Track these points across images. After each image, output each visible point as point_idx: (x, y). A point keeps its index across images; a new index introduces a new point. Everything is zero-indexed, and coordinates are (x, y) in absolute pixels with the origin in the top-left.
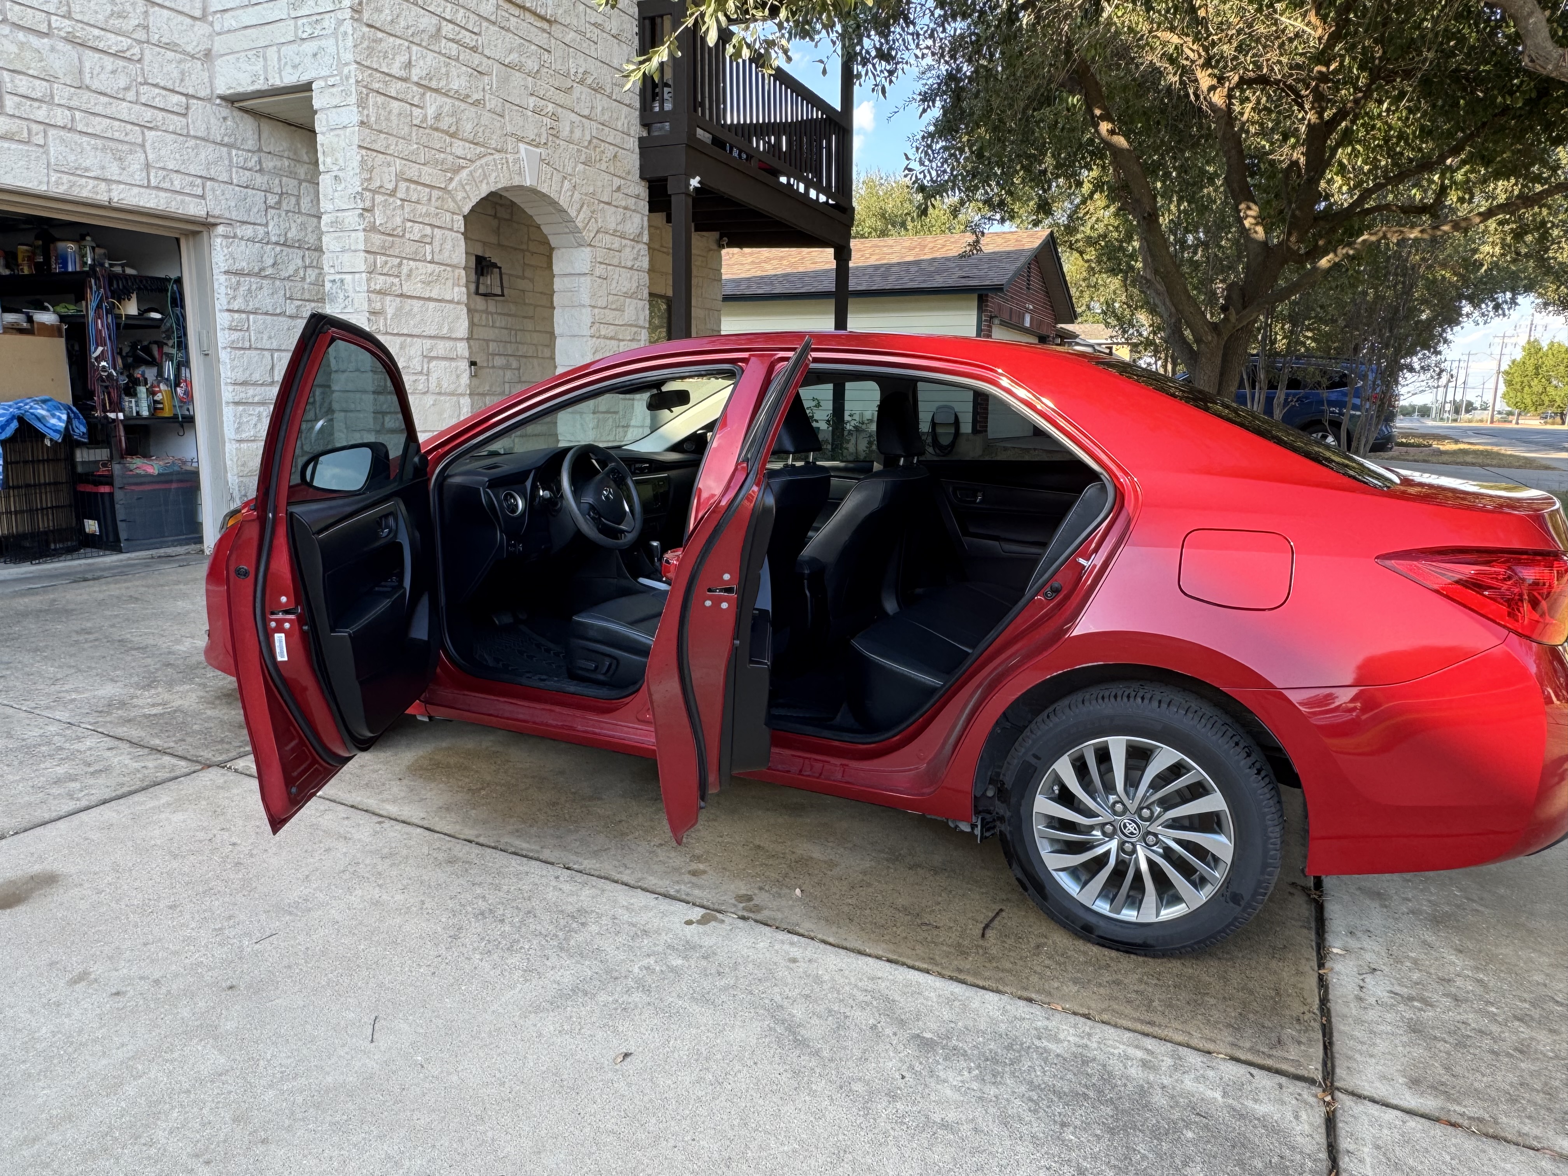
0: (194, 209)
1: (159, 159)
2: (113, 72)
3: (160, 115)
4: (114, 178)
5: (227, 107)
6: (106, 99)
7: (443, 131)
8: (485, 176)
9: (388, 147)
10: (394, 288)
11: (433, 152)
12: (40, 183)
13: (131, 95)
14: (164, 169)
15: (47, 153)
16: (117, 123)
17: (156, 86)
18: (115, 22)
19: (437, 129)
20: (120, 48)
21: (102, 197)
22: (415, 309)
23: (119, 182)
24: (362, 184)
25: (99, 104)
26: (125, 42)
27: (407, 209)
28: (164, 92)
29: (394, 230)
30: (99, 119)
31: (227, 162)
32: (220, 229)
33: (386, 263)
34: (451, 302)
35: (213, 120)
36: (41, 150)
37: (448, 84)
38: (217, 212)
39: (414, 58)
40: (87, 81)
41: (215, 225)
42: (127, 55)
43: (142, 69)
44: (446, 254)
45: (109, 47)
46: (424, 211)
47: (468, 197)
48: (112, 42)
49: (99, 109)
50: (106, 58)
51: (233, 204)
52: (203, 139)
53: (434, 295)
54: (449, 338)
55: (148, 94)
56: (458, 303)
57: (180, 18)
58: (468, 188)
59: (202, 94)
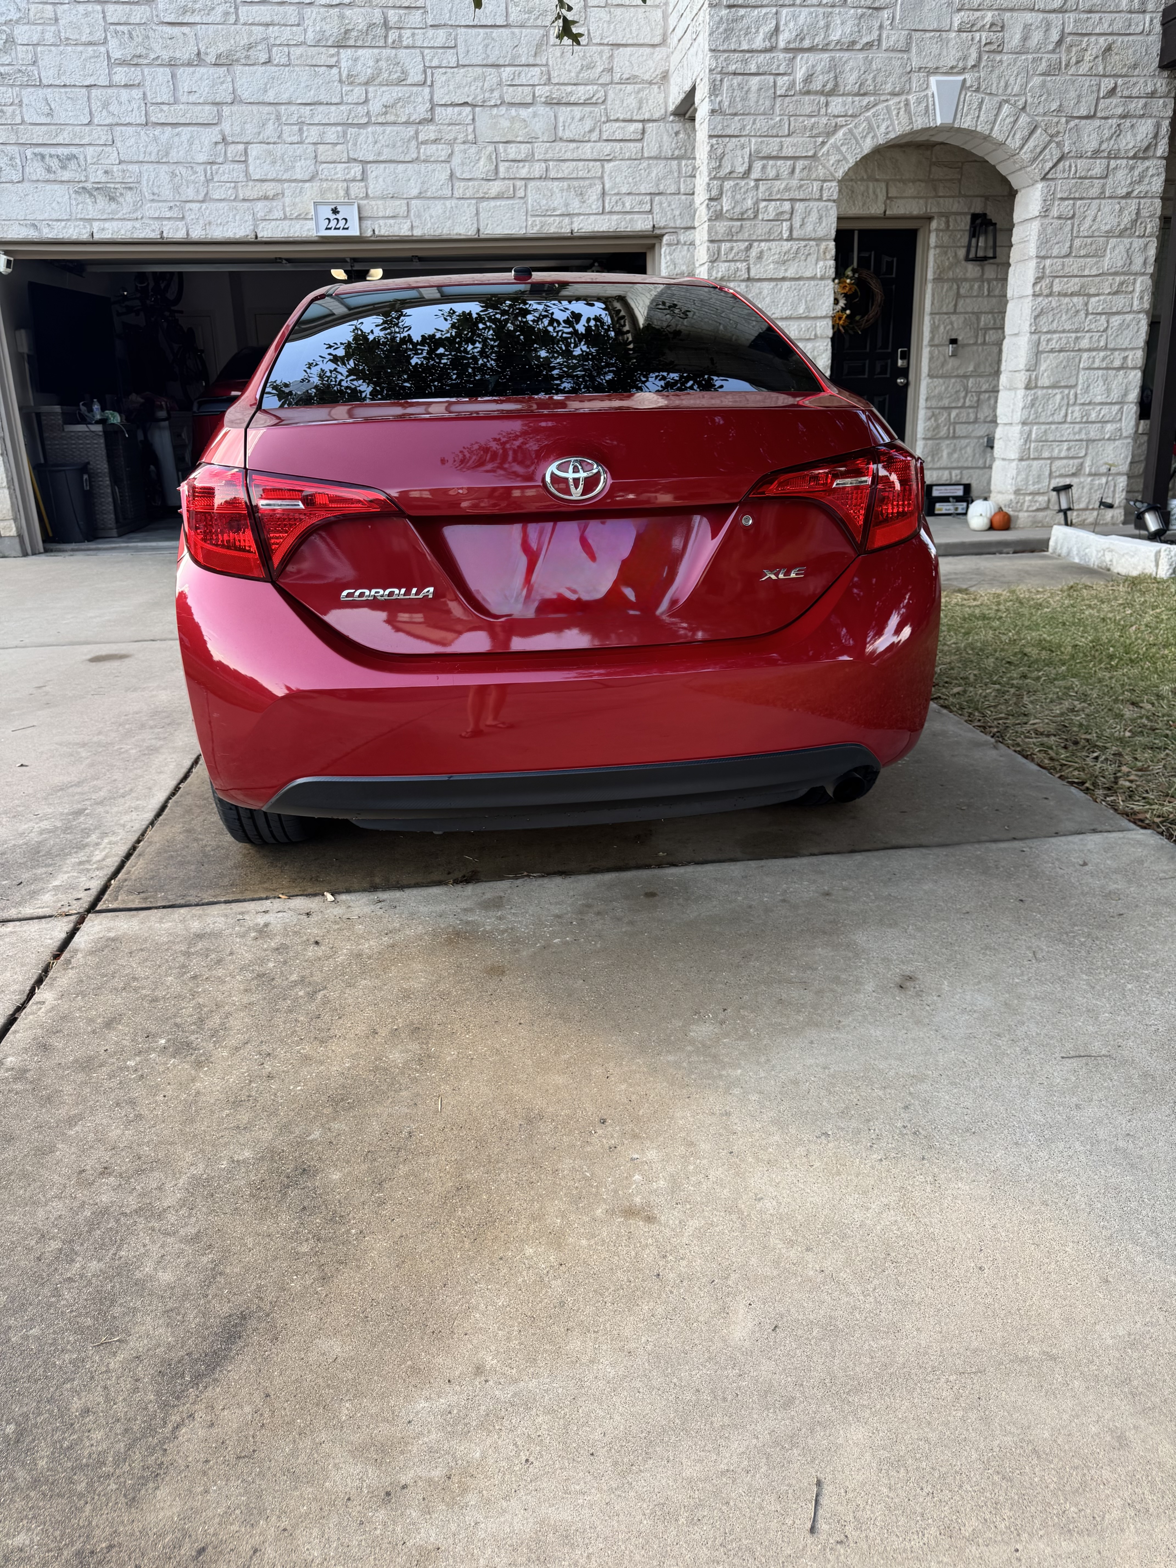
0: (641, 224)
1: (615, 185)
2: (581, 119)
3: (618, 145)
4: (576, 212)
5: (679, 121)
6: (574, 145)
7: (816, 93)
8: (870, 128)
9: (743, 128)
10: (739, 274)
11: (801, 119)
12: (521, 228)
13: (595, 136)
14: (618, 194)
15: (526, 203)
16: (581, 164)
17: (617, 120)
18: (584, 75)
19: (808, 93)
20: (587, 96)
21: (566, 230)
22: (765, 292)
23: (580, 214)
24: (710, 174)
25: (567, 150)
26: (591, 89)
27: (762, 188)
28: (623, 124)
29: (742, 214)
30: (568, 164)
31: (676, 174)
32: (666, 239)
33: (732, 249)
34: (813, 278)
35: (665, 137)
36: (522, 201)
37: (827, 35)
38: (662, 224)
39: (782, 22)
40: (560, 133)
41: (663, 235)
42: (594, 100)
43: (606, 109)
44: (809, 228)
45: (579, 98)
46: (783, 186)
47: (845, 158)
48: (582, 93)
49: (568, 156)
50: (575, 108)
51: (677, 213)
52: (656, 158)
53: (790, 273)
54: (807, 318)
55: (609, 130)
56: (822, 278)
57: (642, 50)
58: (844, 149)
59: (656, 116)
